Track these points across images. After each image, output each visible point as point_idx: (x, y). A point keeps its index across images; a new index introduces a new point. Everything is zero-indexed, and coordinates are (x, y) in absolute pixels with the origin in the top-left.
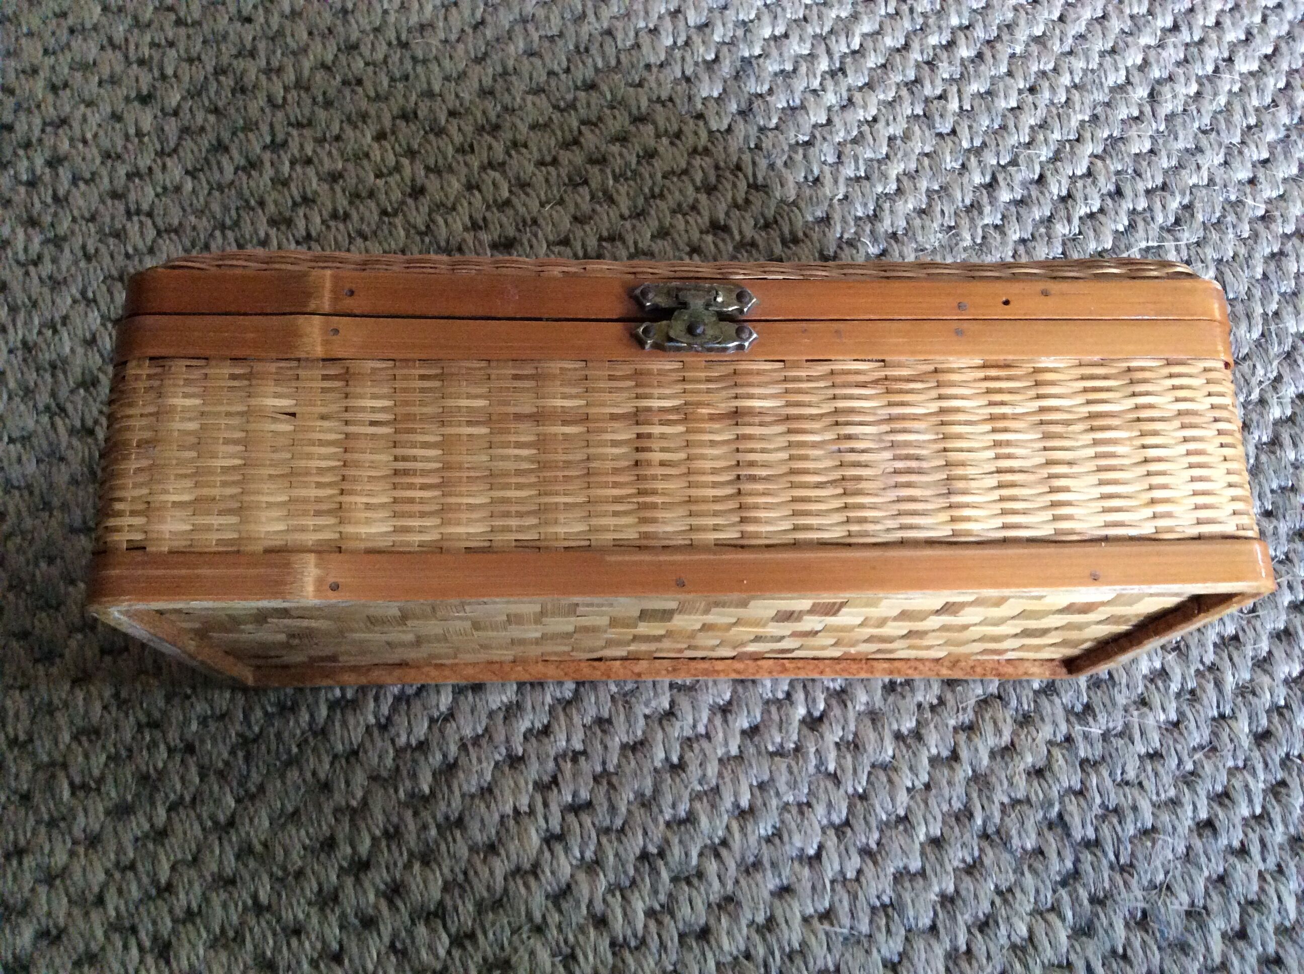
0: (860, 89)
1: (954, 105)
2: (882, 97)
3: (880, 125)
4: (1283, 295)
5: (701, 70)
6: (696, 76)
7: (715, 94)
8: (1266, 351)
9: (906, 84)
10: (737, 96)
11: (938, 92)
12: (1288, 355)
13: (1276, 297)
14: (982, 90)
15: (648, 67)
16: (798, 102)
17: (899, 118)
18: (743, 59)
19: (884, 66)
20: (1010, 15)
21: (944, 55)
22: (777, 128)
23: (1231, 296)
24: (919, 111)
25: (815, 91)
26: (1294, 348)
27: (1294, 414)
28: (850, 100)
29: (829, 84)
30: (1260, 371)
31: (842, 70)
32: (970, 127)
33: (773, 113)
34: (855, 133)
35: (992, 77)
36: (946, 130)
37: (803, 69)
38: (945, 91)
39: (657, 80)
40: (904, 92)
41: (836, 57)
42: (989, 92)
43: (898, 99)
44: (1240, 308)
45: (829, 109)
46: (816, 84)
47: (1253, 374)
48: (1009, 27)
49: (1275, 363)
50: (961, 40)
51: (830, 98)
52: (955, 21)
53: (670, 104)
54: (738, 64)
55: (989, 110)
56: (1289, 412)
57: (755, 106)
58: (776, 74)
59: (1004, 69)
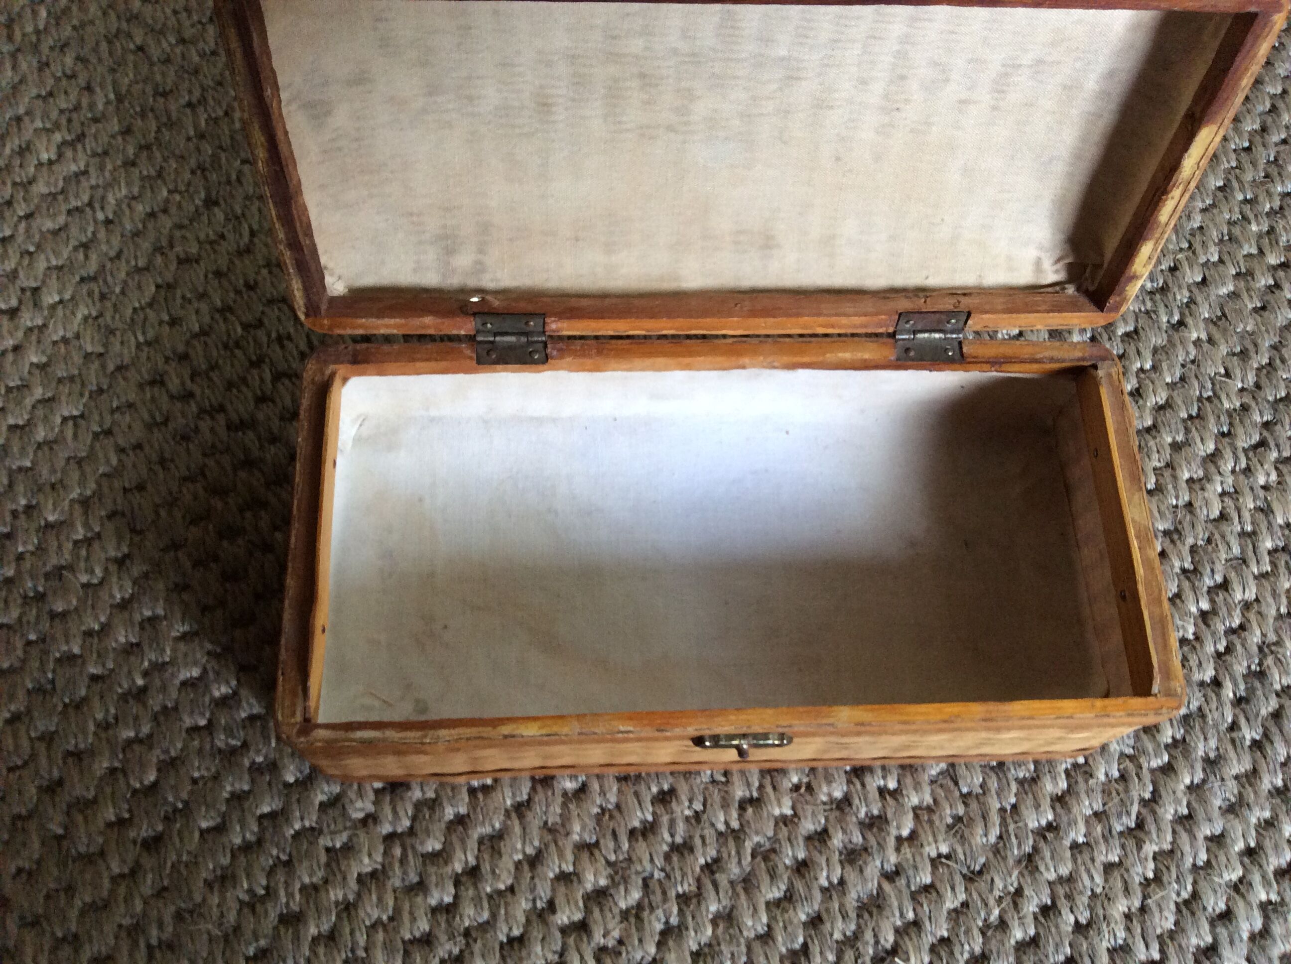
4: (1021, 782)
8: (1005, 859)
12: (1030, 857)
13: (1014, 787)
23: (965, 790)
26: (1035, 849)
27: (1037, 934)
30: (999, 884)
44: (974, 805)
47: (991, 891)
49: (1015, 873)
56: (1032, 932)
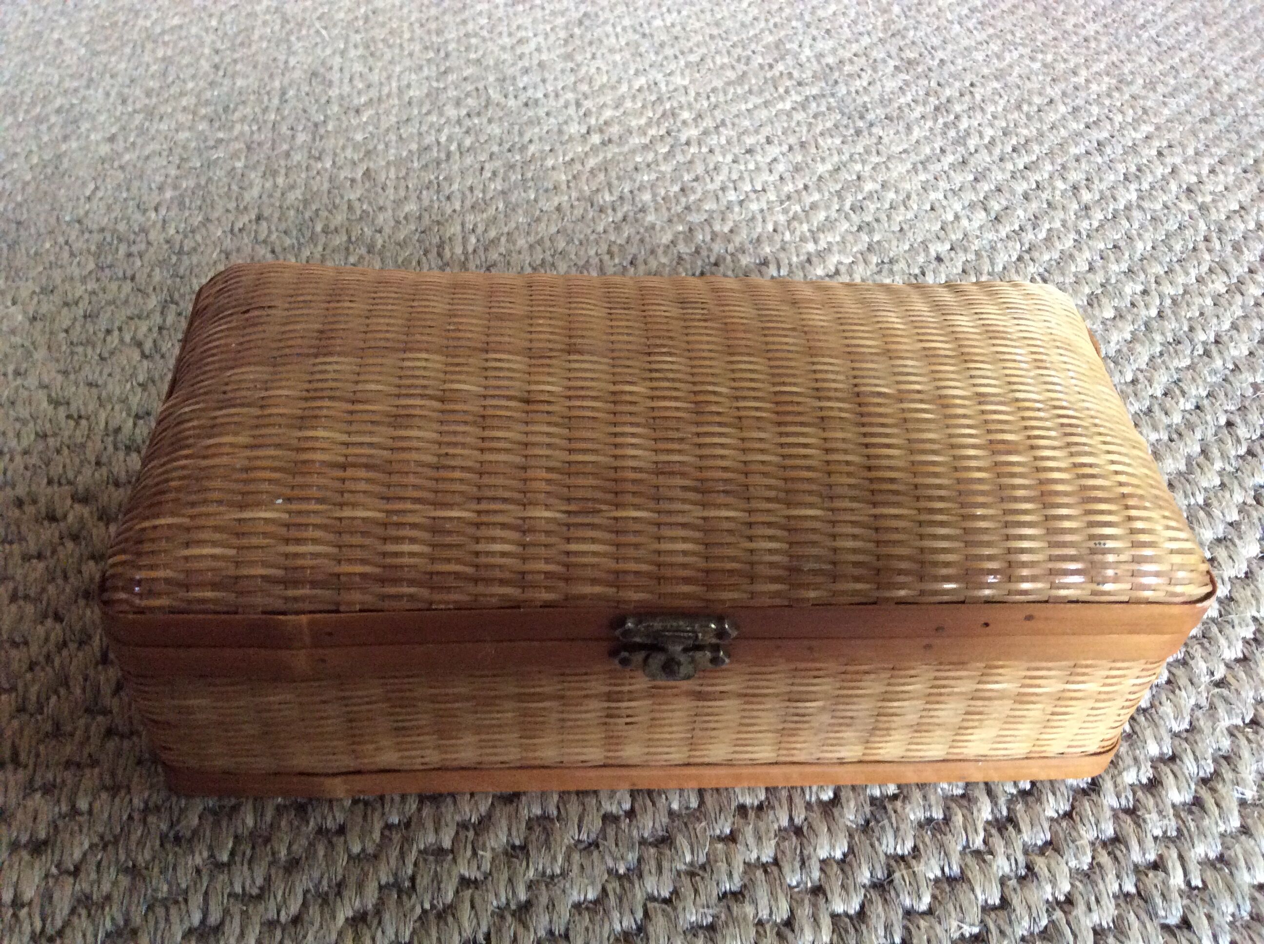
0: (1042, 851)
1: (1177, 880)
2: (1073, 863)
3: (1080, 910)
5: (816, 816)
6: (810, 827)
7: (838, 855)
9: (1104, 844)
10: (870, 859)
11: (1152, 857)
14: (1212, 855)
15: (742, 809)
16: (956, 870)
17: (1105, 900)
18: (873, 800)
19: (1068, 815)
20: (1226, 744)
21: (1150, 802)
22: (930, 912)
24: (1130, 887)
25: (977, 853)
28: (1029, 867)
29: (998, 844)
31: (1011, 820)
32: (1209, 917)
33: (924, 888)
34: (1044, 922)
35: (1222, 835)
36: (1174, 919)
37: (958, 819)
38: (1161, 857)
39: (757, 831)
40: (1104, 858)
41: (1002, 801)
42: (1221, 858)
43: (1095, 865)
45: (1003, 881)
46: (978, 842)
48: (1228, 759)
50: (1169, 781)
51: (1001, 865)
52: (1153, 749)
53: (775, 869)
54: (868, 809)
55: (1229, 888)
57: (897, 875)
58: (921, 825)
59: (1235, 822)
